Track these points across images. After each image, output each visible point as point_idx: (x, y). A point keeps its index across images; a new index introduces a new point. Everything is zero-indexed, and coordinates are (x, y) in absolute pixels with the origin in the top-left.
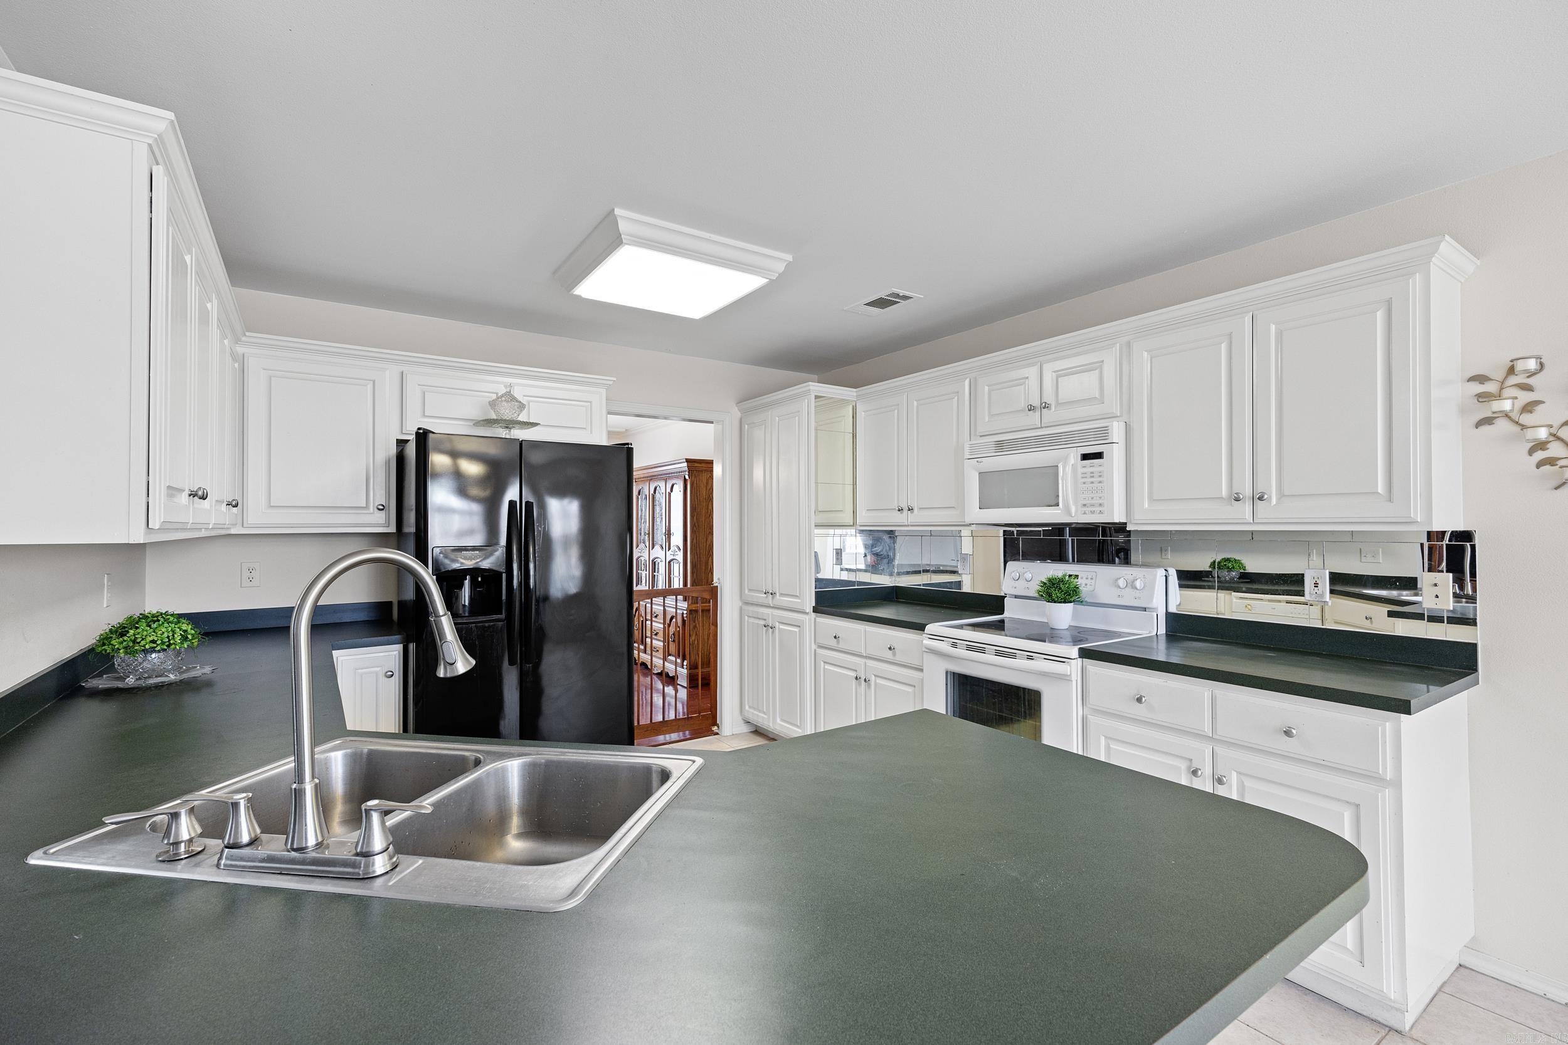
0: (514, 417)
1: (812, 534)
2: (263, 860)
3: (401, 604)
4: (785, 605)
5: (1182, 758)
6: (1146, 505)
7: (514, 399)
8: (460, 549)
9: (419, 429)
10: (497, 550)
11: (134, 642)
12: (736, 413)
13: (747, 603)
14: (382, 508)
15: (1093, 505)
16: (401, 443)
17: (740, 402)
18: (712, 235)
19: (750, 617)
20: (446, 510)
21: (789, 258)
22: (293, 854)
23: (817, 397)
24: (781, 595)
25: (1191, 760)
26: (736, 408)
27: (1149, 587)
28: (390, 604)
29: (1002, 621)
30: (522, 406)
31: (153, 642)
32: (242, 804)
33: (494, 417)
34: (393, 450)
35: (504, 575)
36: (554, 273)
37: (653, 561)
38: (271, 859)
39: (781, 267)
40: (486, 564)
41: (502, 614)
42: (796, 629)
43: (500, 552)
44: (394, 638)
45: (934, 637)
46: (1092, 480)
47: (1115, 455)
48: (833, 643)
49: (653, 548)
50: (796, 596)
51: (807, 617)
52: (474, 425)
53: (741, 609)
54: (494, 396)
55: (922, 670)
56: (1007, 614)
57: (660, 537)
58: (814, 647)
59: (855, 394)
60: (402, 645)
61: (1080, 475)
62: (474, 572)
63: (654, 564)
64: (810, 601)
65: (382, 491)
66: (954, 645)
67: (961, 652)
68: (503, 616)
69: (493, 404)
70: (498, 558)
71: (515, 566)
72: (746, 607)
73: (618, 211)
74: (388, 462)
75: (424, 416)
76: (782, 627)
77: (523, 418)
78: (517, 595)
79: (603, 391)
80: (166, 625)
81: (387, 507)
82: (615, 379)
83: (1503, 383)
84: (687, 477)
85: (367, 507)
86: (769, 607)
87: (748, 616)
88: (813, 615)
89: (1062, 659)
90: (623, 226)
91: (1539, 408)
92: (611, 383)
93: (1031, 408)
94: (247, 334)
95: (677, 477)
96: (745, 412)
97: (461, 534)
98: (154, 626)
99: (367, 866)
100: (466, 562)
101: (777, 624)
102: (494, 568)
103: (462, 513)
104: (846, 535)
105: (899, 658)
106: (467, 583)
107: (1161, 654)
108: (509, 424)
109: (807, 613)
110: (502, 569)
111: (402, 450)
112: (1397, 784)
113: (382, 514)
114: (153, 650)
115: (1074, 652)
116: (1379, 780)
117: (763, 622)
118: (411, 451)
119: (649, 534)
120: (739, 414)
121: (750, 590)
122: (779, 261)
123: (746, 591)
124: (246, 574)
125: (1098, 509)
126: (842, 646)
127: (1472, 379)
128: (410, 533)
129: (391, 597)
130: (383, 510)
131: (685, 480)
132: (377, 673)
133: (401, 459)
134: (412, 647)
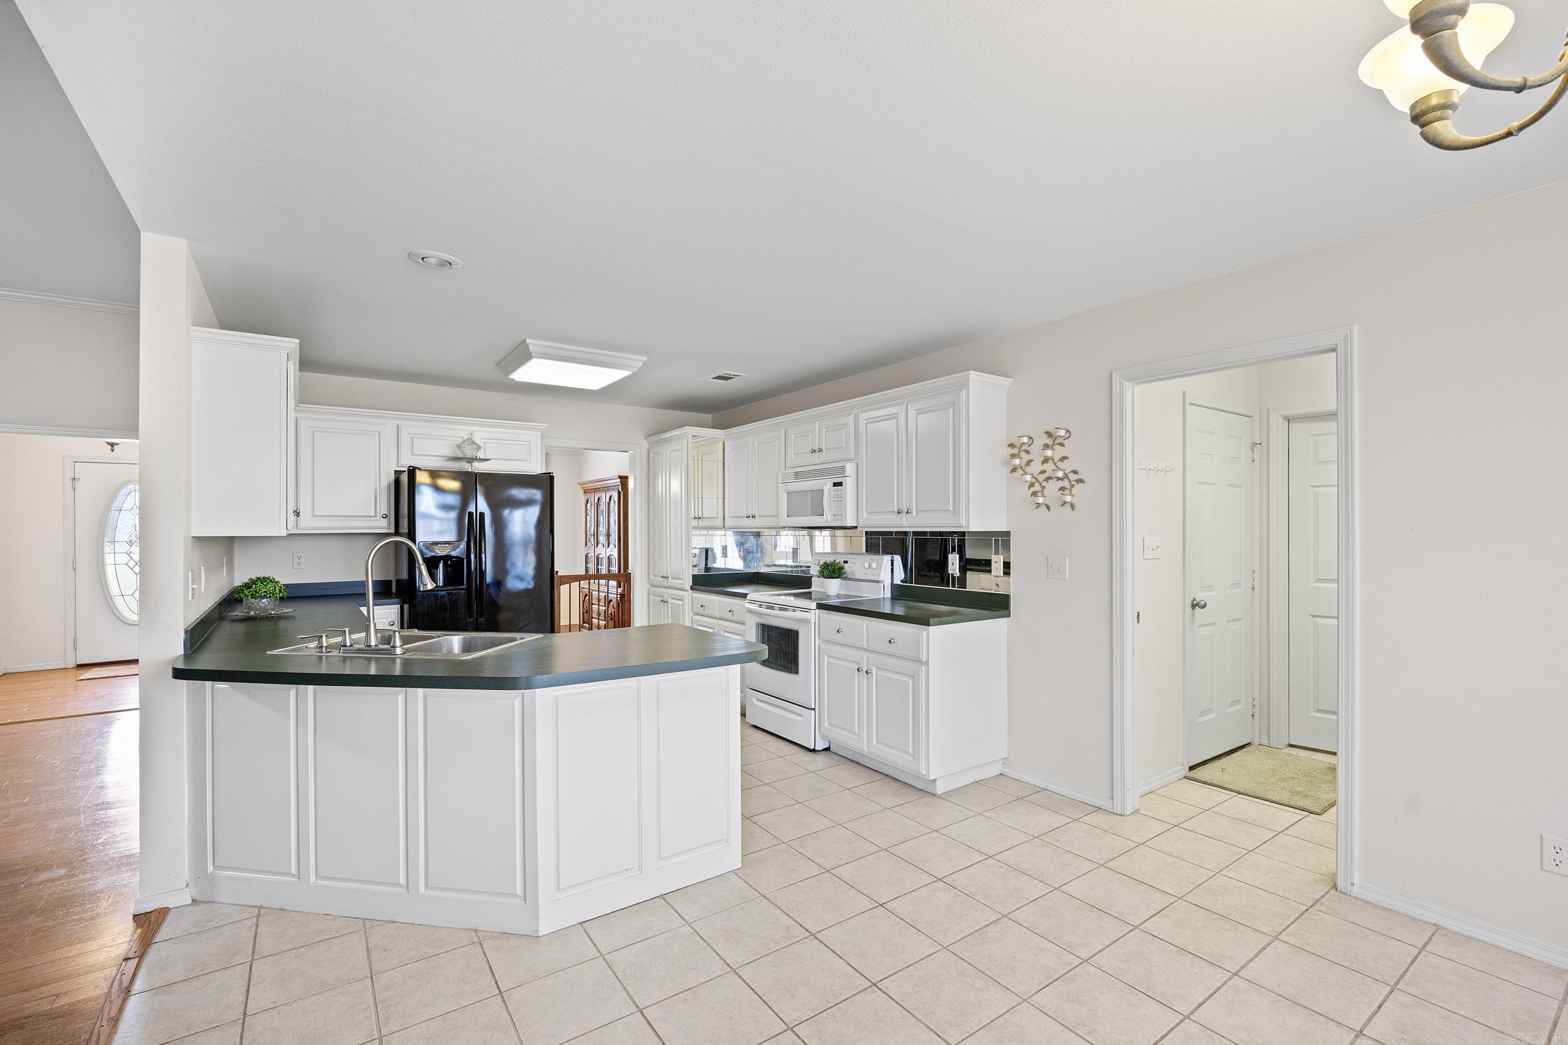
0: (474, 455)
1: (690, 535)
2: (356, 650)
3: (398, 582)
4: (674, 585)
5: (855, 662)
6: (865, 515)
7: (473, 443)
8: (436, 543)
9: (410, 467)
10: (461, 544)
11: (256, 591)
12: (645, 445)
13: (652, 586)
14: (385, 517)
15: (838, 515)
16: (398, 473)
17: (648, 436)
18: (590, 349)
19: (655, 595)
20: (428, 517)
21: (645, 359)
22: (367, 648)
23: (693, 436)
24: (672, 578)
25: (859, 663)
26: (645, 441)
27: (879, 567)
28: (390, 582)
29: (810, 593)
30: (479, 448)
31: (265, 592)
32: (347, 631)
33: (461, 456)
34: (392, 478)
35: (465, 560)
36: (498, 364)
37: (597, 557)
38: (359, 649)
39: (640, 364)
40: (454, 554)
41: (464, 585)
42: (680, 602)
43: (463, 545)
44: (394, 600)
45: (753, 602)
46: (838, 499)
47: (849, 484)
48: (701, 610)
49: (597, 546)
50: (681, 579)
51: (686, 593)
52: (447, 460)
53: (649, 589)
54: (461, 440)
55: (745, 624)
56: (813, 589)
57: (602, 539)
58: (691, 614)
59: (723, 434)
60: (399, 606)
61: (832, 496)
62: (446, 558)
63: (598, 559)
64: (689, 582)
65: (385, 506)
66: (760, 606)
67: (764, 610)
68: (465, 587)
69: (459, 446)
70: (461, 550)
71: (472, 556)
72: (651, 589)
73: (528, 341)
74: (389, 486)
75: (413, 454)
76: (673, 601)
77: (480, 455)
78: (474, 575)
79: (539, 434)
80: (271, 583)
81: (388, 516)
82: (547, 425)
83: (1020, 449)
84: (620, 490)
85: (375, 516)
86: (665, 587)
87: (653, 595)
88: (691, 591)
89: (807, 610)
90: (531, 349)
91: (1032, 463)
92: (544, 428)
93: (814, 451)
94: (300, 405)
95: (613, 490)
96: (652, 444)
97: (440, 533)
98: (265, 583)
99: (395, 650)
100: (440, 552)
101: (670, 599)
102: (459, 556)
103: (441, 519)
104: (714, 535)
105: (736, 618)
106: (441, 565)
107: (887, 609)
108: (470, 460)
109: (685, 590)
110: (464, 556)
111: (398, 477)
112: (927, 663)
113: (385, 520)
114: (265, 597)
115: (814, 605)
116: (920, 662)
117: (661, 599)
118: (404, 478)
119: (594, 535)
120: (647, 446)
121: (654, 576)
122: (638, 361)
123: (652, 576)
124: (296, 560)
125: (840, 518)
126: (706, 612)
127: (1009, 446)
128: (405, 533)
129: (391, 577)
130: (385, 518)
131: (619, 492)
132: (384, 622)
133: (397, 482)
134: (406, 607)
